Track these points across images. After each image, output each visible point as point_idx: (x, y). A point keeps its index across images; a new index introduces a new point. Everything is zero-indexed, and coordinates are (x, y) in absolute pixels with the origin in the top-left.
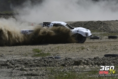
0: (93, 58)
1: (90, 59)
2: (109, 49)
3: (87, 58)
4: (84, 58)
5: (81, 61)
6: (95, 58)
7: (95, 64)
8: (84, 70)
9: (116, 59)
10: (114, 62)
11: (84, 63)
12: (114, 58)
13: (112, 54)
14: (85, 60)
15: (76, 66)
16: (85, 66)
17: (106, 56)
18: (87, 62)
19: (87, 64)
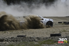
0: (11, 37)
1: (9, 38)
2: (20, 32)
3: (7, 37)
4: (6, 37)
5: (4, 39)
6: (12, 38)
7: (12, 41)
8: (6, 44)
9: (24, 38)
10: (22, 40)
11: (6, 40)
12: (22, 37)
13: (21, 35)
14: (6, 39)
15: (1, 42)
16: (6, 42)
17: (18, 36)
18: (8, 40)
19: (7, 41)
